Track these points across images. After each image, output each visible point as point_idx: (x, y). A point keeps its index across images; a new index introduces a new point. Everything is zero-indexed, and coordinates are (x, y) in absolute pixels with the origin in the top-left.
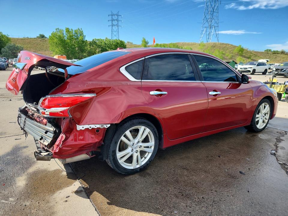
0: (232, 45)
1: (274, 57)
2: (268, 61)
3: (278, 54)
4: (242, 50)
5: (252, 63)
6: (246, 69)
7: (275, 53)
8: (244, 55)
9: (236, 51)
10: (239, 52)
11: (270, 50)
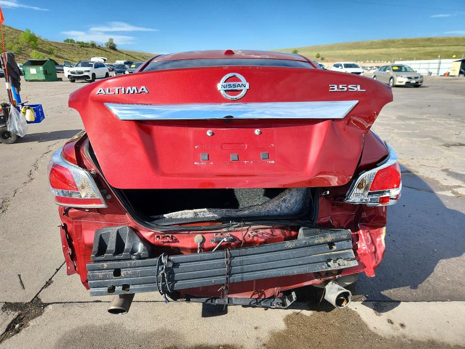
0: (10, 28)
1: (85, 52)
2: (105, 60)
3: (88, 47)
4: (33, 39)
5: (85, 63)
6: (82, 73)
7: (84, 46)
8: (40, 47)
9: (23, 39)
10: (30, 41)
11: (72, 41)
